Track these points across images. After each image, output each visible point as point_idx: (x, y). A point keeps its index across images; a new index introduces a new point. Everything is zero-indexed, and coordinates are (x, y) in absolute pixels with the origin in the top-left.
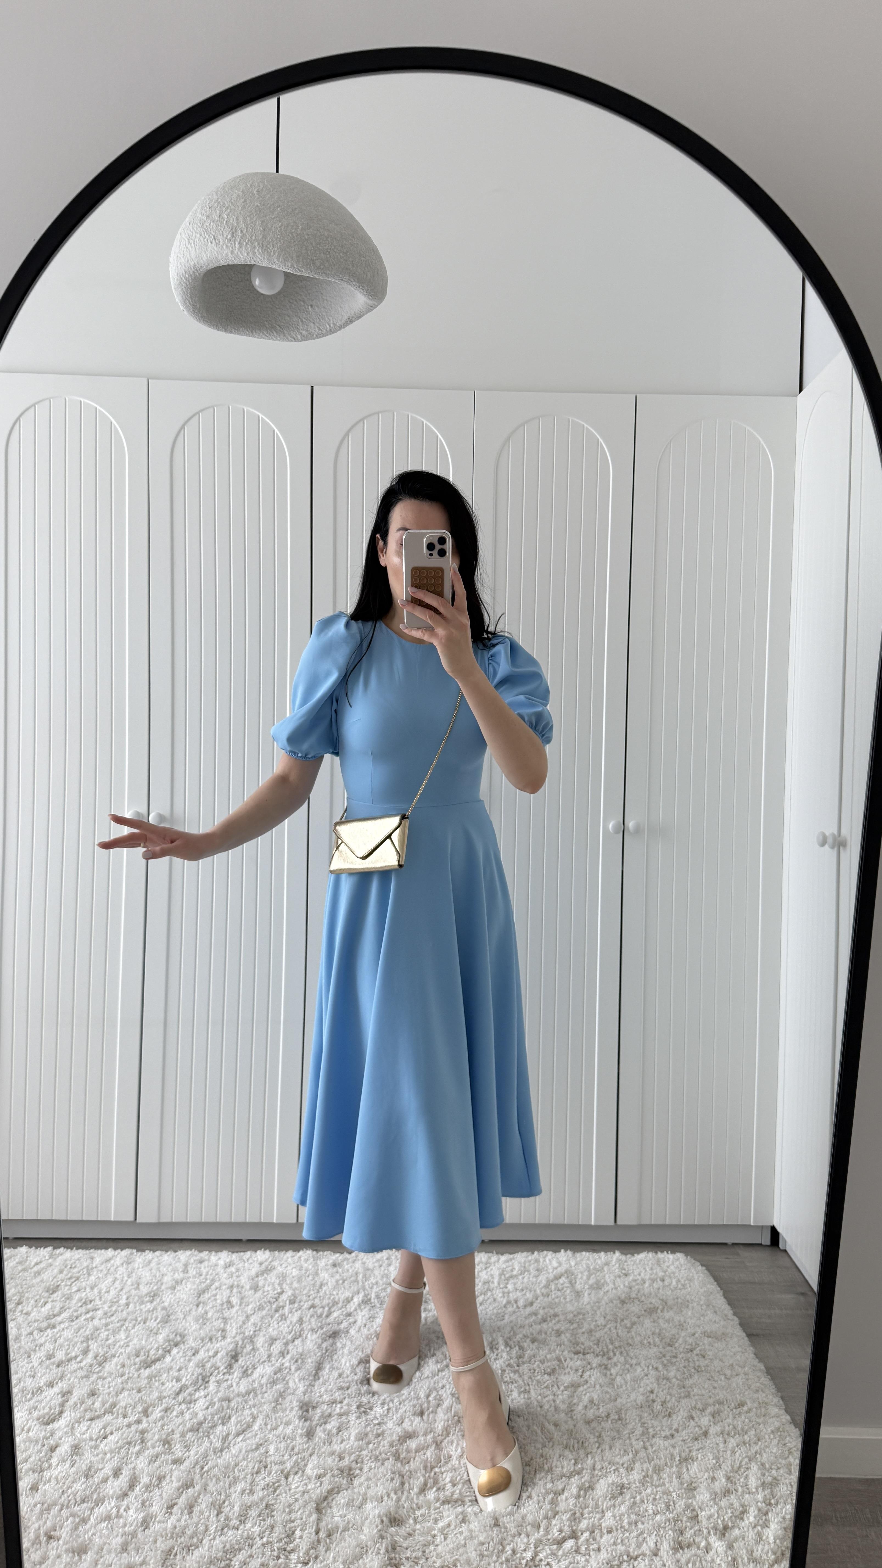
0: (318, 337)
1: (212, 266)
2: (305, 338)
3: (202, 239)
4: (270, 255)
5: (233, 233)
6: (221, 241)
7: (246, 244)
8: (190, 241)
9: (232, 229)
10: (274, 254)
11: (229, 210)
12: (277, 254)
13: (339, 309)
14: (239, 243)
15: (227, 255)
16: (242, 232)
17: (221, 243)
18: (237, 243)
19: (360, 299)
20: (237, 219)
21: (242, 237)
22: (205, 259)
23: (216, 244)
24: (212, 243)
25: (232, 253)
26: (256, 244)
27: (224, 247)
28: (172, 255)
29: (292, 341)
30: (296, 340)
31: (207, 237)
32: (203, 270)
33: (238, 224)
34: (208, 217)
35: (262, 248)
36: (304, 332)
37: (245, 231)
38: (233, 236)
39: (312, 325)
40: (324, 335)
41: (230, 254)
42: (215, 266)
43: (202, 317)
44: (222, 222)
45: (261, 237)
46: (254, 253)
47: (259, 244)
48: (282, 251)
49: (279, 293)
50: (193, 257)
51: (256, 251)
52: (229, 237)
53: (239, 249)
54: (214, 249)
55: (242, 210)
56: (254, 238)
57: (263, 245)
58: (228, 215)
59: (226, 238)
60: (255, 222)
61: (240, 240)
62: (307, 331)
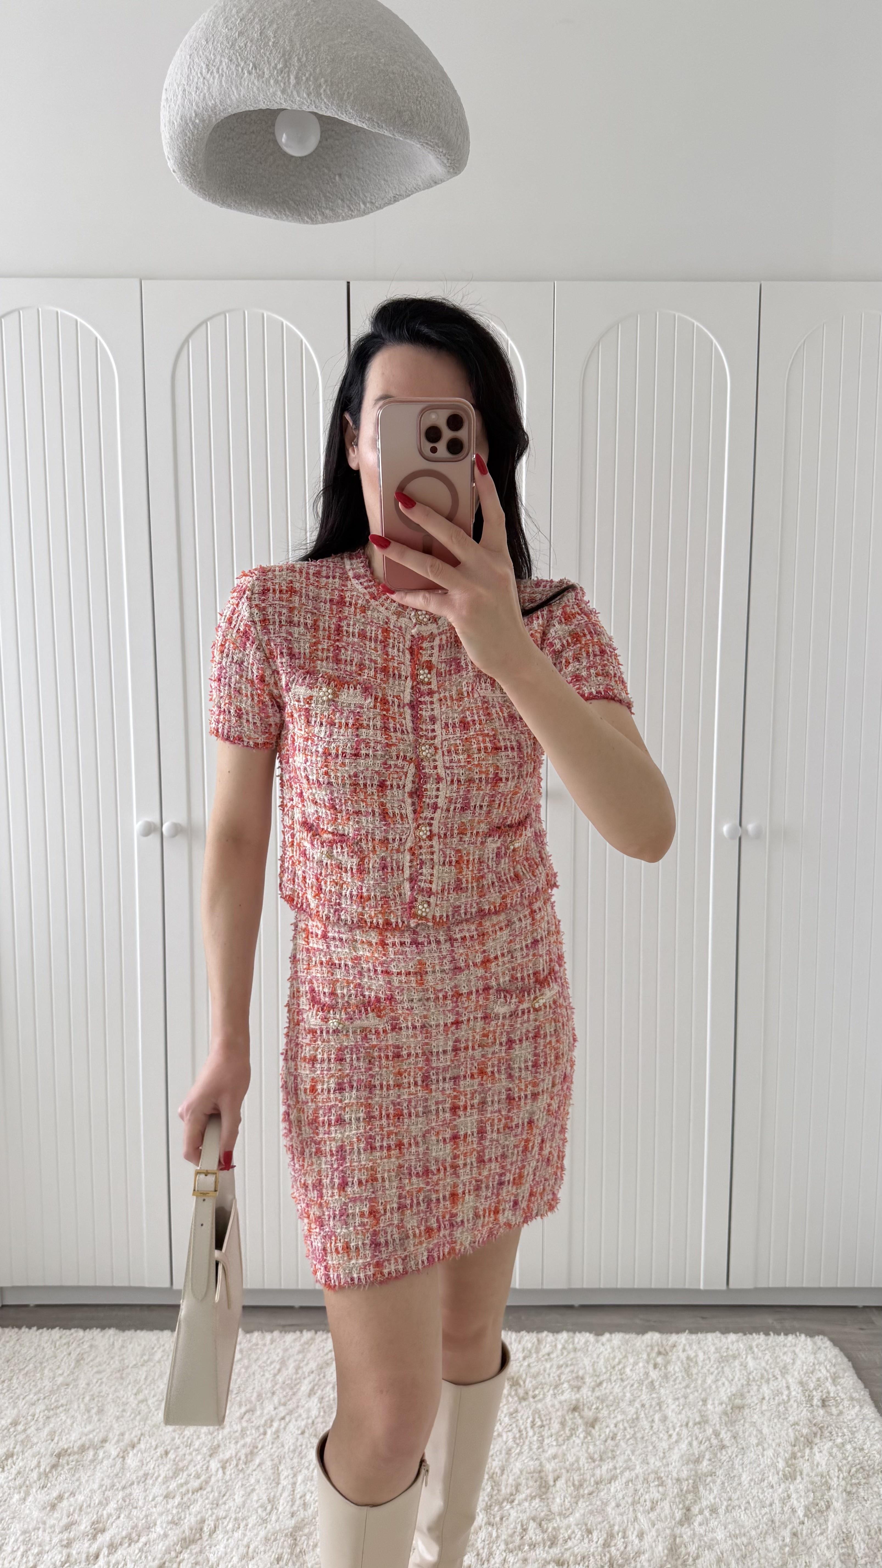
0: (344, 219)
1: (243, 108)
2: (326, 219)
3: (233, 67)
4: (341, 100)
5: (286, 61)
6: (267, 72)
7: (307, 79)
8: (212, 68)
9: (284, 55)
10: (348, 97)
11: (275, 26)
12: (352, 98)
13: (383, 182)
14: (296, 78)
15: (274, 94)
16: (299, 60)
17: (266, 76)
18: (292, 77)
19: (432, 170)
20: (291, 40)
21: (299, 69)
22: (235, 96)
23: (260, 76)
24: (250, 73)
25: (283, 91)
26: (323, 80)
27: (272, 82)
29: (307, 222)
30: (313, 221)
31: (242, 64)
32: (224, 115)
33: (292, 47)
34: (241, 34)
36: (327, 211)
37: (304, 59)
38: (285, 66)
39: (340, 201)
40: (352, 217)
41: (279, 93)
42: (247, 109)
43: (200, 182)
44: (266, 44)
45: (329, 70)
46: (319, 95)
47: (326, 81)
49: (313, 154)
50: (215, 93)
51: (322, 91)
52: (280, 66)
53: (295, 86)
54: (253, 83)
55: (296, 26)
56: (318, 70)
57: (332, 83)
58: (276, 32)
59: (275, 68)
60: (319, 46)
61: (298, 73)
62: (332, 210)
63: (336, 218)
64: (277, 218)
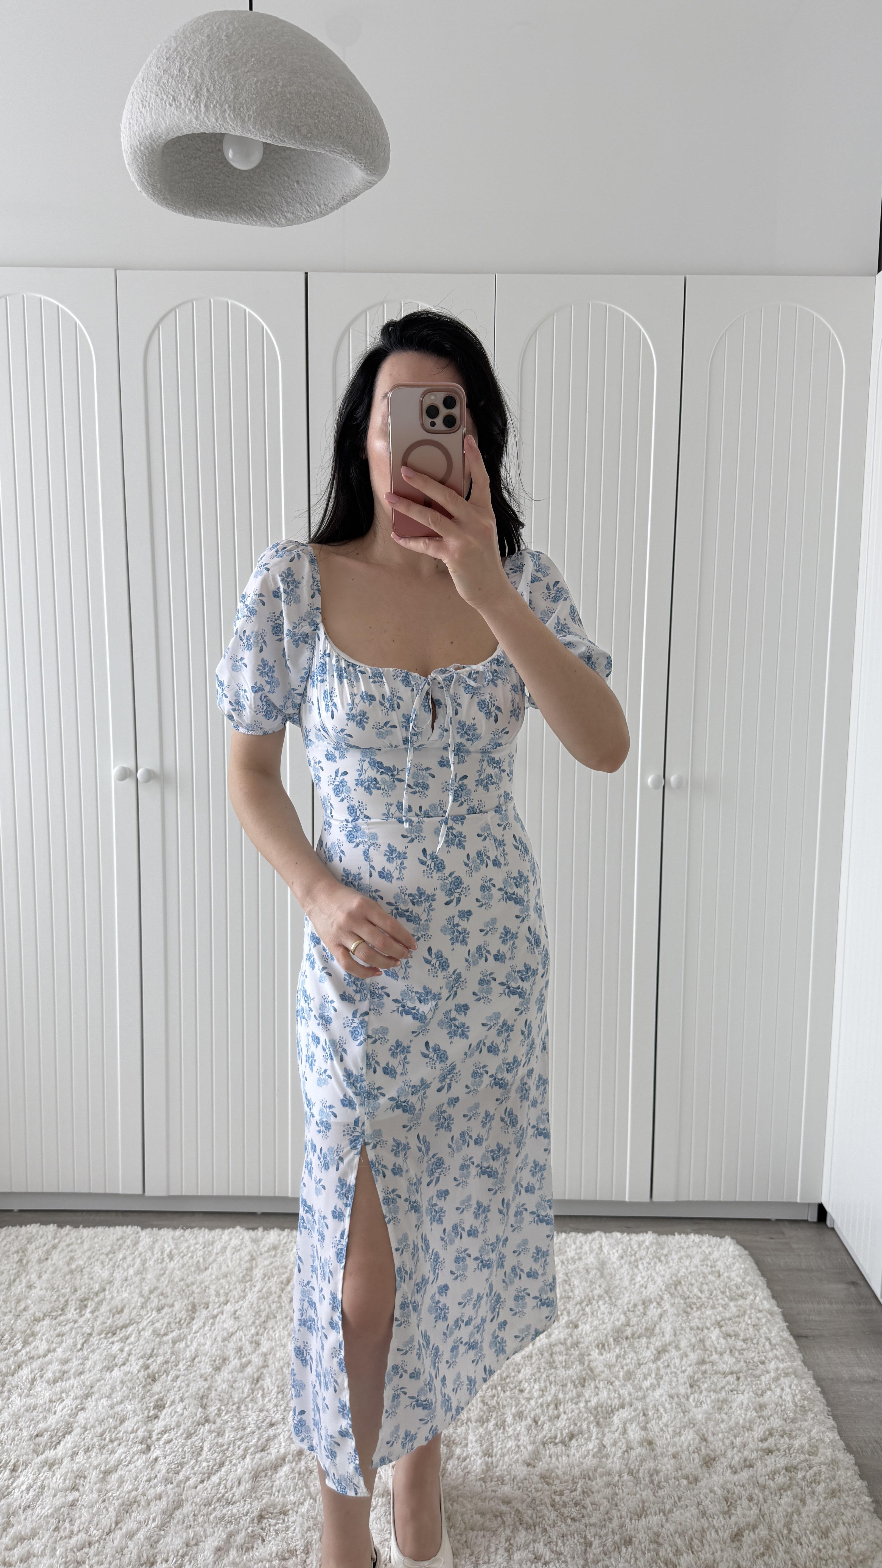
0: (305, 221)
1: (173, 135)
2: (290, 222)
3: (158, 101)
4: (243, 121)
5: (197, 92)
6: (183, 103)
7: (214, 106)
8: (145, 103)
9: (196, 87)
10: (249, 119)
11: (191, 62)
12: (252, 119)
13: (331, 185)
14: (206, 106)
15: (191, 121)
16: (208, 90)
17: (183, 107)
18: (202, 106)
19: (357, 174)
20: (202, 74)
21: (208, 98)
22: (163, 126)
23: (177, 108)
24: (171, 105)
25: (197, 118)
26: (227, 106)
27: (187, 111)
28: (124, 121)
29: (274, 226)
30: (279, 225)
31: (165, 97)
32: (162, 141)
33: (203, 80)
34: (165, 71)
35: (234, 112)
36: (289, 215)
37: (212, 89)
38: (197, 96)
39: (298, 205)
40: (313, 219)
41: (194, 120)
42: (176, 135)
43: (164, 199)
44: (183, 79)
45: (232, 97)
46: (224, 119)
47: (230, 107)
48: (258, 115)
49: (258, 167)
50: (149, 125)
51: (227, 115)
52: (192, 97)
53: (205, 113)
54: (174, 114)
55: (207, 61)
56: (223, 98)
57: (235, 108)
58: (190, 68)
59: (189, 99)
60: (225, 77)
61: (206, 102)
62: (293, 213)
63: (296, 220)
64: (248, 224)
